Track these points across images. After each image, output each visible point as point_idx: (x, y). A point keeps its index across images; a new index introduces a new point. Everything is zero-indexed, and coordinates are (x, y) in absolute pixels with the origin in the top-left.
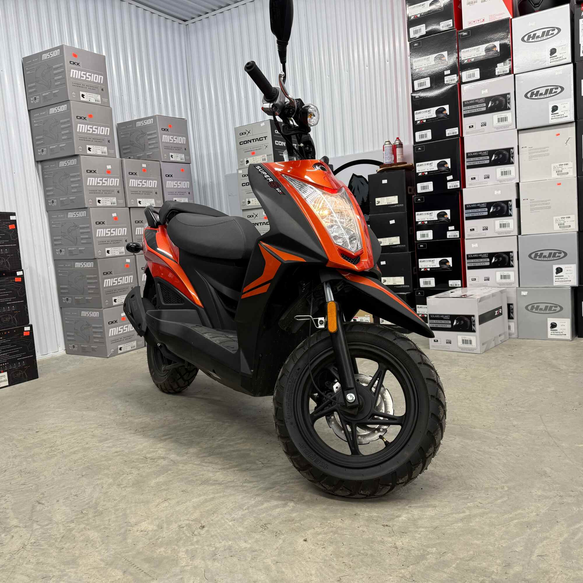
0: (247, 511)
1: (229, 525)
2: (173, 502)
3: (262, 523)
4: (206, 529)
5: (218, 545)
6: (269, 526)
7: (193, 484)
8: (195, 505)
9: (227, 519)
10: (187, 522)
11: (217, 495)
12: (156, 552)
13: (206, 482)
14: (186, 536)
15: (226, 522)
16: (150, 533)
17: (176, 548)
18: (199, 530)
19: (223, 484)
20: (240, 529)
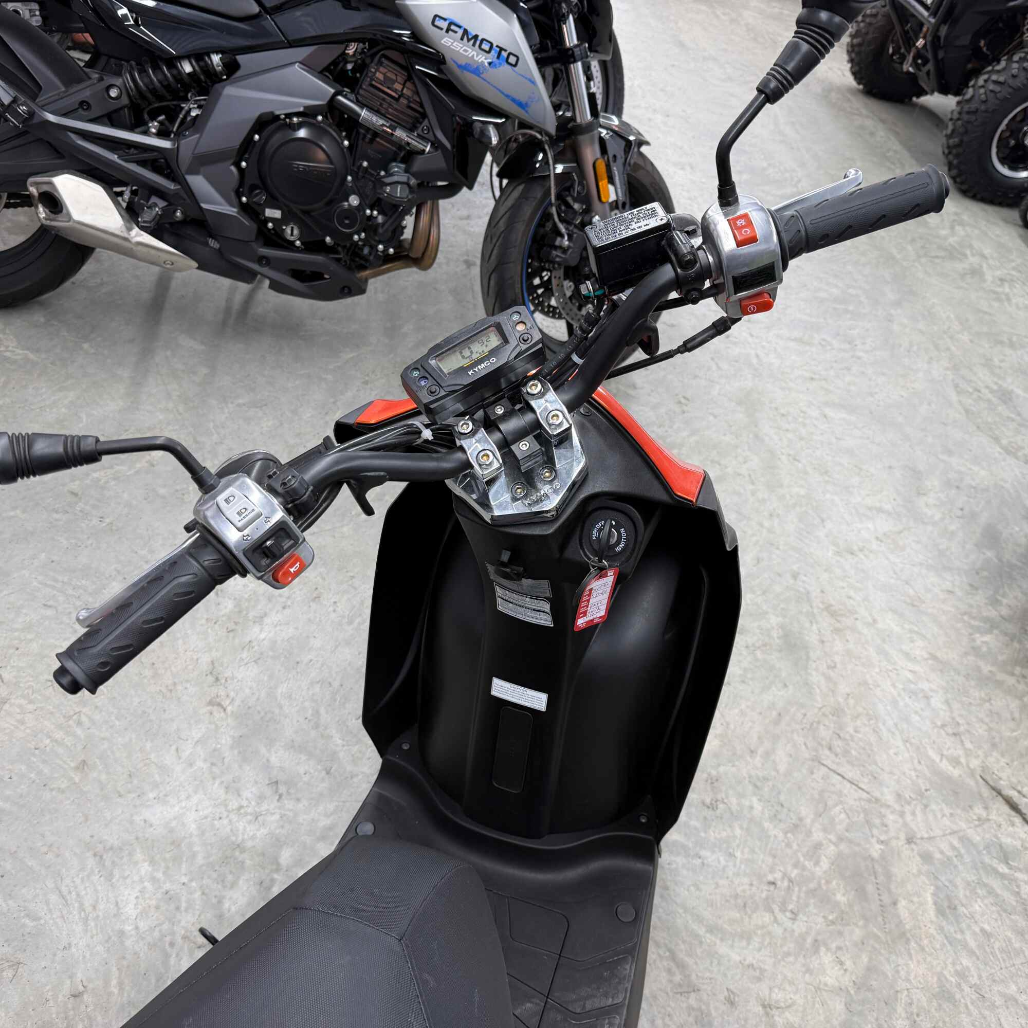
0: (703, 853)
1: (743, 853)
2: (763, 989)
3: (709, 813)
4: (770, 878)
5: (781, 836)
6: (708, 801)
7: (703, 1007)
8: (744, 943)
9: (735, 866)
10: (780, 916)
11: (702, 931)
12: (848, 900)
13: (688, 988)
14: (799, 891)
15: (741, 863)
16: (833, 946)
17: (823, 882)
18: (779, 883)
19: (670, 950)
20: (738, 832)
